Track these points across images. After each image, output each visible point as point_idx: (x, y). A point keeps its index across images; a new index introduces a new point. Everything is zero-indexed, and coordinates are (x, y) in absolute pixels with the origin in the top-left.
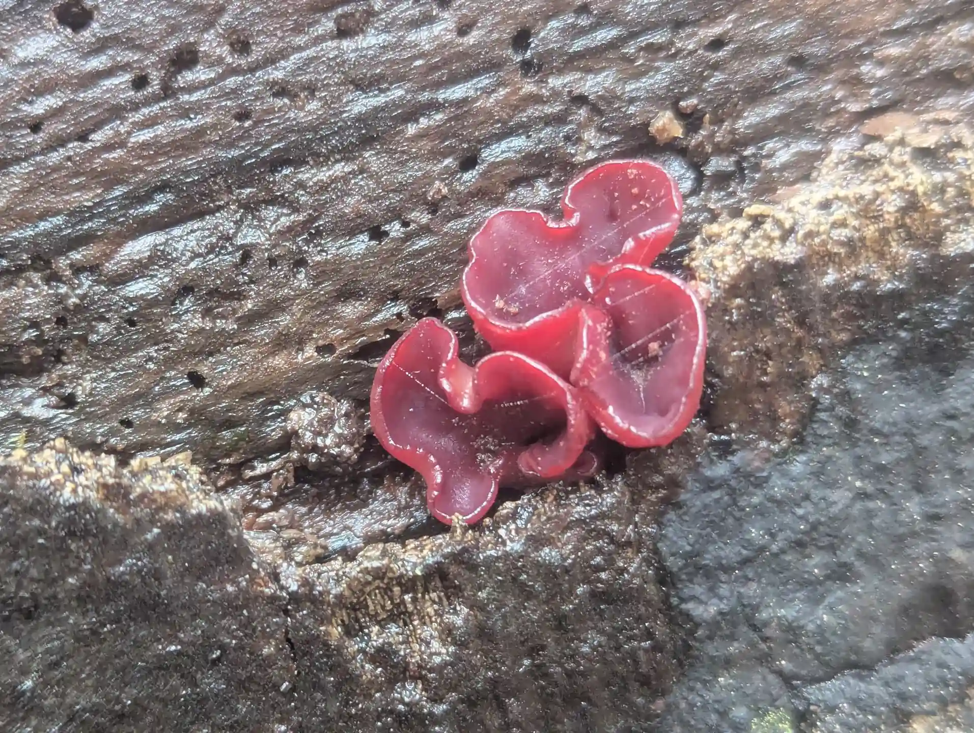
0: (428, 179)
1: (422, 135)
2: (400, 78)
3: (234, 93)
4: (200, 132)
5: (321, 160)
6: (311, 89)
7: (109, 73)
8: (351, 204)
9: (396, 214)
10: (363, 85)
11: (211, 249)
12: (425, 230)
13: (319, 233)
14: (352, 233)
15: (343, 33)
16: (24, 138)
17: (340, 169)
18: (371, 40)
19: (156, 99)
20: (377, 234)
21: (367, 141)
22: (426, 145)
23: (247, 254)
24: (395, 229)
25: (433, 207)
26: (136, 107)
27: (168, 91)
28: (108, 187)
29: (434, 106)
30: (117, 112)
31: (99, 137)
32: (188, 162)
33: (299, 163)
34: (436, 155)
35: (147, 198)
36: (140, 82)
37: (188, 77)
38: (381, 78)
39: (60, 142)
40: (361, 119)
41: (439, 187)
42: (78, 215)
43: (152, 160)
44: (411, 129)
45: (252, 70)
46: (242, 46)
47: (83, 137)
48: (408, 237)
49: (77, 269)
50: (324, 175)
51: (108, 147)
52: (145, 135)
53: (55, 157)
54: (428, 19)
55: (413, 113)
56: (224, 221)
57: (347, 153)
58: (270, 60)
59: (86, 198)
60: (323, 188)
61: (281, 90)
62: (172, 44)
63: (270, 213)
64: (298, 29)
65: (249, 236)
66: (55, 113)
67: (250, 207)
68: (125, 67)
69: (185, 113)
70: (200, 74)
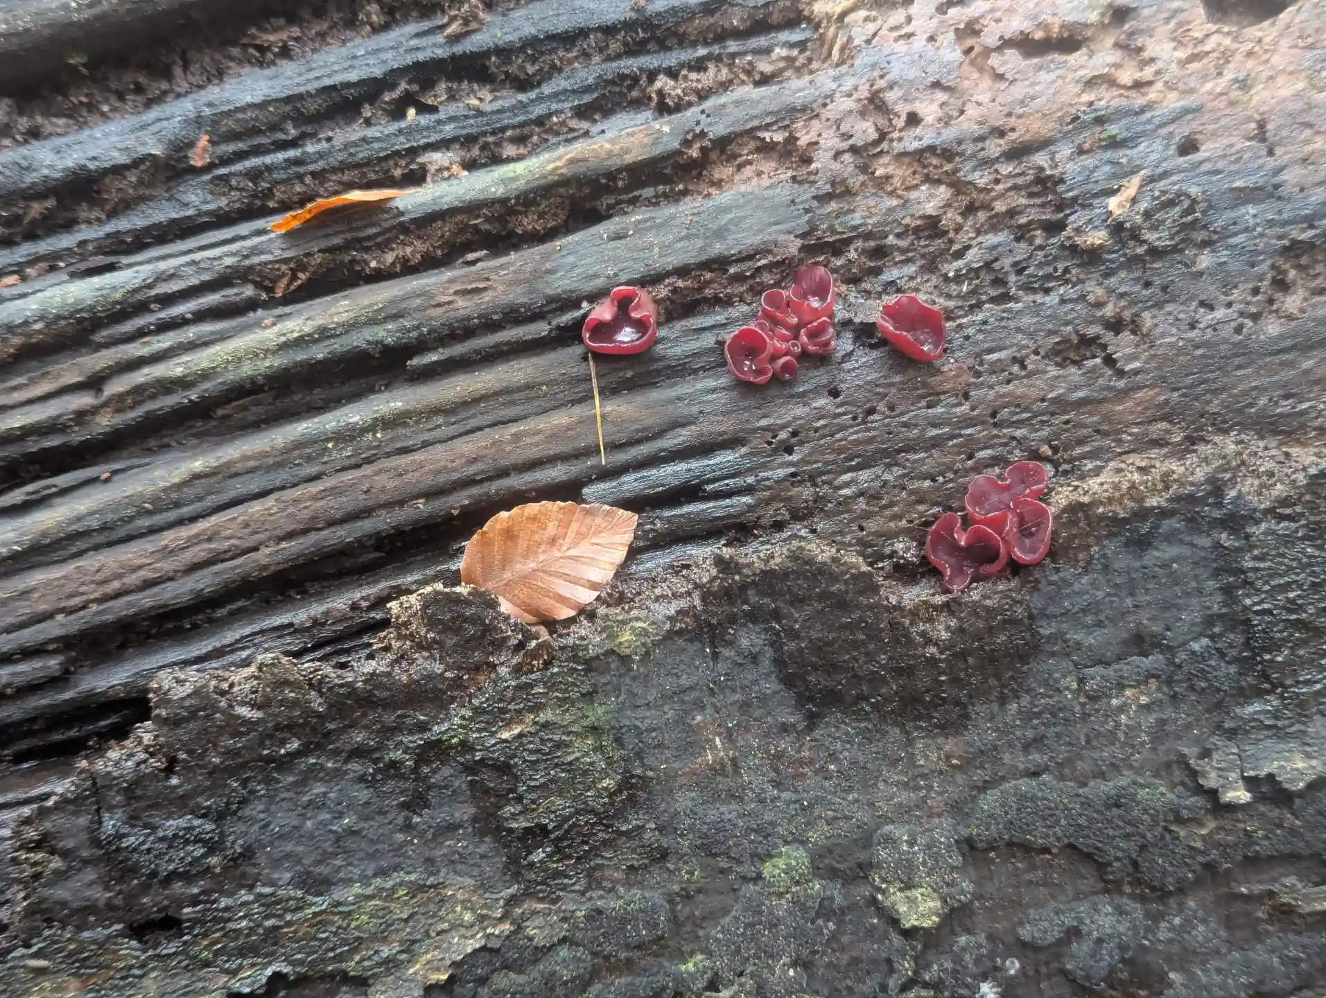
0: (954, 463)
1: (955, 445)
2: (948, 424)
3: (888, 425)
4: (874, 437)
5: (915, 452)
6: (916, 425)
7: (844, 414)
8: (924, 469)
9: (942, 474)
10: (934, 426)
11: (872, 480)
12: (951, 481)
13: (912, 478)
14: (925, 479)
15: (928, 407)
16: (812, 434)
17: (923, 455)
18: (939, 410)
19: (859, 425)
20: (934, 480)
21: (933, 446)
22: (956, 450)
23: (886, 482)
24: (941, 479)
25: (956, 472)
26: (852, 427)
27: (864, 422)
28: (839, 454)
29: (960, 436)
30: (843, 428)
31: (838, 436)
32: (869, 447)
33: (907, 451)
34: (959, 454)
35: (852, 460)
36: (855, 418)
37: (871, 418)
38: (941, 424)
39: (825, 436)
40: (932, 438)
41: (959, 465)
42: (827, 463)
43: (856, 445)
44: (950, 443)
45: (894, 417)
46: (892, 408)
47: (832, 436)
48: (946, 482)
49: (824, 483)
50: (916, 457)
51: (840, 440)
52: (855, 437)
53: (822, 442)
54: (960, 404)
55: (952, 437)
56: (878, 470)
57: (926, 450)
58: (902, 414)
59: (830, 458)
60: (916, 461)
61: (905, 425)
62: (868, 405)
63: (895, 469)
64: (912, 404)
65: (886, 476)
66: (824, 426)
67: (889, 466)
68: (851, 412)
69: (869, 430)
70: (876, 417)
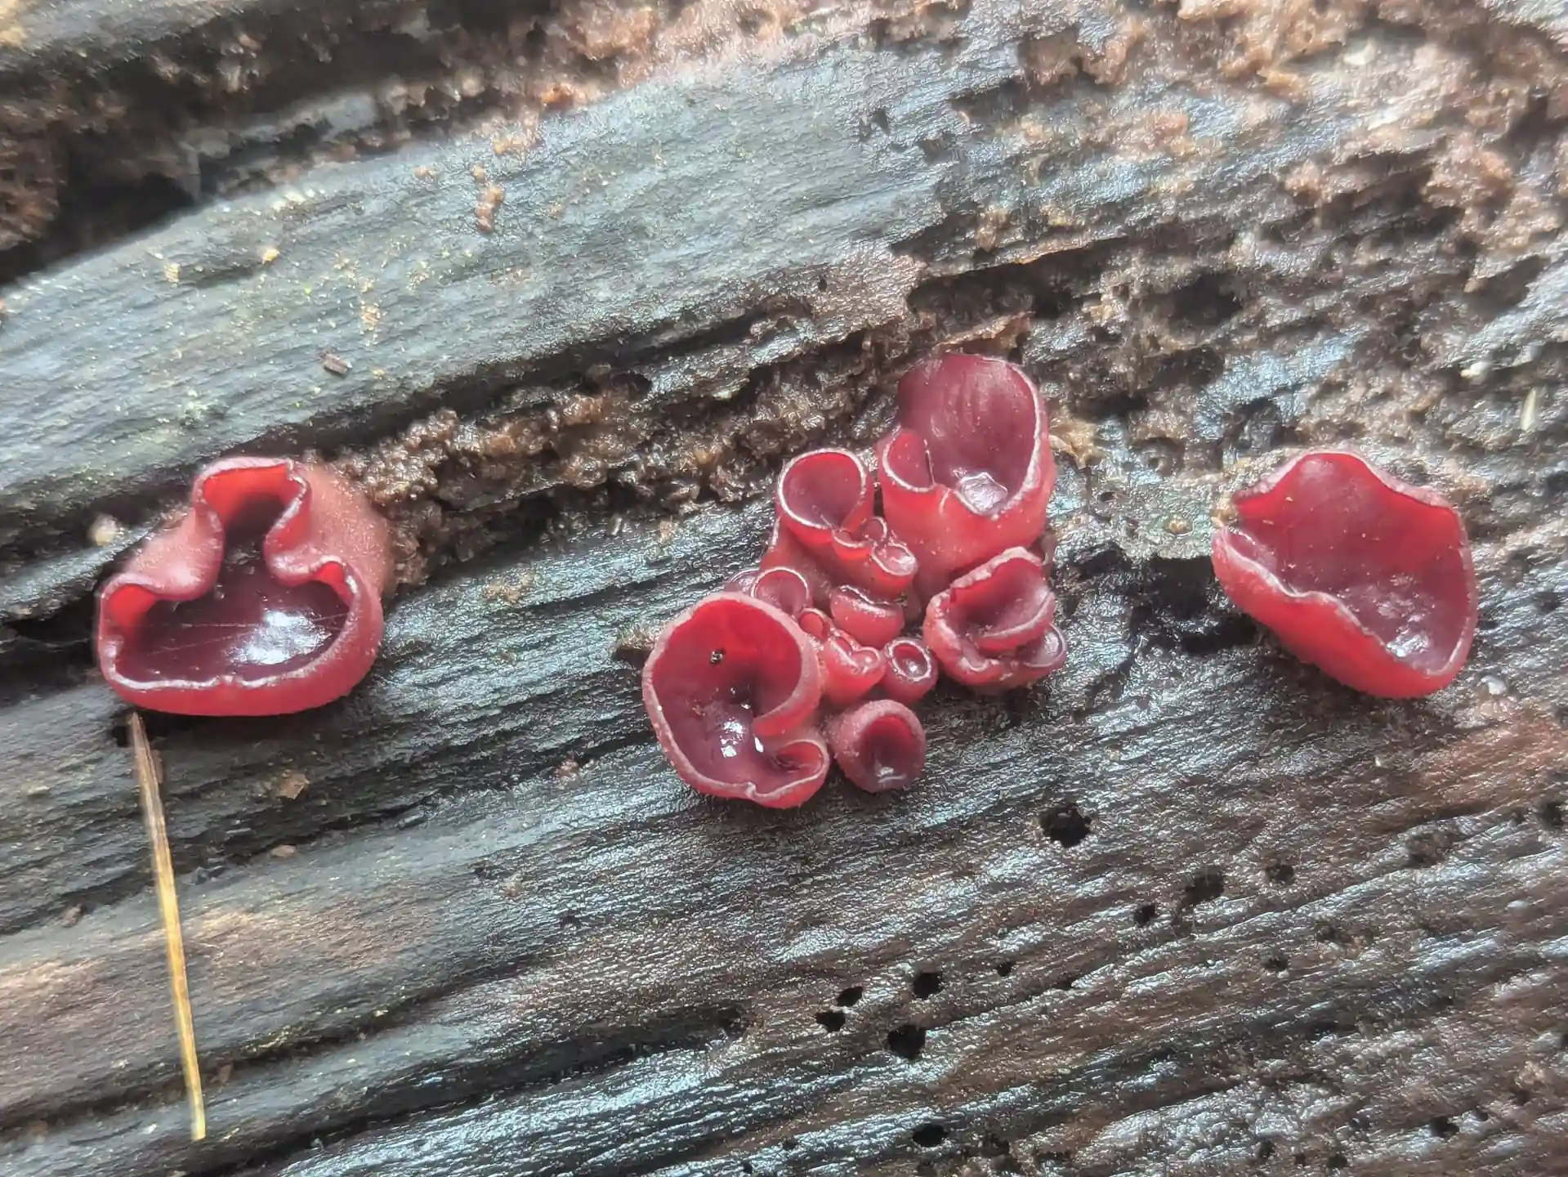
0: (1519, 1060)
1: (1516, 1000)
2: (1490, 923)
3: (1267, 934)
4: (1218, 982)
5: (1377, 1027)
6: (1370, 934)
7: (1107, 901)
8: (1413, 1086)
9: (1473, 1104)
10: (1438, 930)
11: (1220, 1138)
12: (1510, 1126)
13: (1365, 1125)
14: (1410, 1125)
15: (1419, 860)
16: (989, 981)
17: (1400, 1038)
18: (1453, 872)
19: (1163, 937)
20: (1443, 1127)
21: (1440, 1005)
22: (1518, 1014)
23: (1268, 1145)
24: (1469, 1123)
25: (1522, 1096)
26: (1137, 948)
27: (1181, 928)
28: (1094, 1049)
29: (1537, 963)
30: (1112, 952)
31: (1086, 984)
32: (1201, 1021)
33: (1345, 1029)
34: (1533, 1027)
35: (1142, 1067)
36: (1145, 915)
37: (1206, 910)
38: (1465, 922)
39: (1034, 988)
40: (1434, 975)
41: (1534, 1071)
42: (1049, 1085)
43: (1153, 1018)
44: (1501, 991)
45: (1295, 903)
46: (1282, 873)
47: (1066, 984)
48: (1489, 1135)
49: (1041, 1156)
50: (1379, 1046)
51: (1096, 998)
52: (1148, 984)
53: (1028, 1007)
54: (1533, 848)
55: (1505, 970)
56: (1236, 1099)
57: (1412, 1021)
58: (1319, 893)
59: (1064, 1064)
60: (1376, 1063)
61: (1330, 931)
62: (1191, 867)
63: (1302, 1092)
64: (1359, 855)
65: (1272, 1124)
66: (1031, 951)
67: (1275, 1084)
68: (1126, 895)
69: (1202, 957)
70: (1222, 907)
